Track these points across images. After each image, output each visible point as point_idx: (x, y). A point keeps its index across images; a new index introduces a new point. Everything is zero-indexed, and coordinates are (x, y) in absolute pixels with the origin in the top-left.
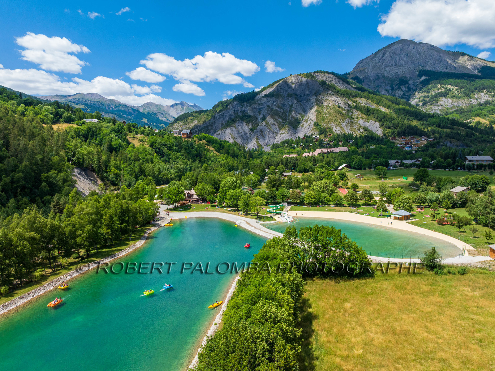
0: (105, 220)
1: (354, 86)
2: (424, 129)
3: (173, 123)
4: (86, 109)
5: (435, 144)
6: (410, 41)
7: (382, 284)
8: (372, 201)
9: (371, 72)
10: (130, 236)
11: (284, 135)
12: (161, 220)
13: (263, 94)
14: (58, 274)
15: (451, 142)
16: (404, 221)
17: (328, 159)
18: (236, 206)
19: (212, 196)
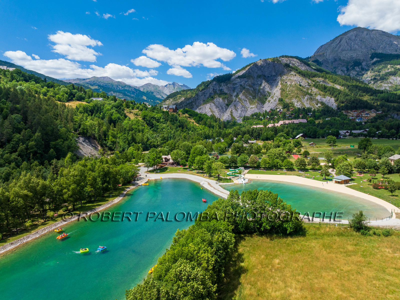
0: (89, 180)
1: (314, 68)
2: (374, 103)
3: (165, 100)
4: (99, 89)
5: (382, 116)
6: (364, 28)
7: (311, 243)
8: (318, 167)
9: (329, 56)
10: (112, 193)
11: (253, 109)
12: (140, 180)
13: (237, 75)
14: (45, 224)
15: (398, 115)
16: (344, 185)
17: (287, 129)
18: (202, 169)
19: (184, 161)
